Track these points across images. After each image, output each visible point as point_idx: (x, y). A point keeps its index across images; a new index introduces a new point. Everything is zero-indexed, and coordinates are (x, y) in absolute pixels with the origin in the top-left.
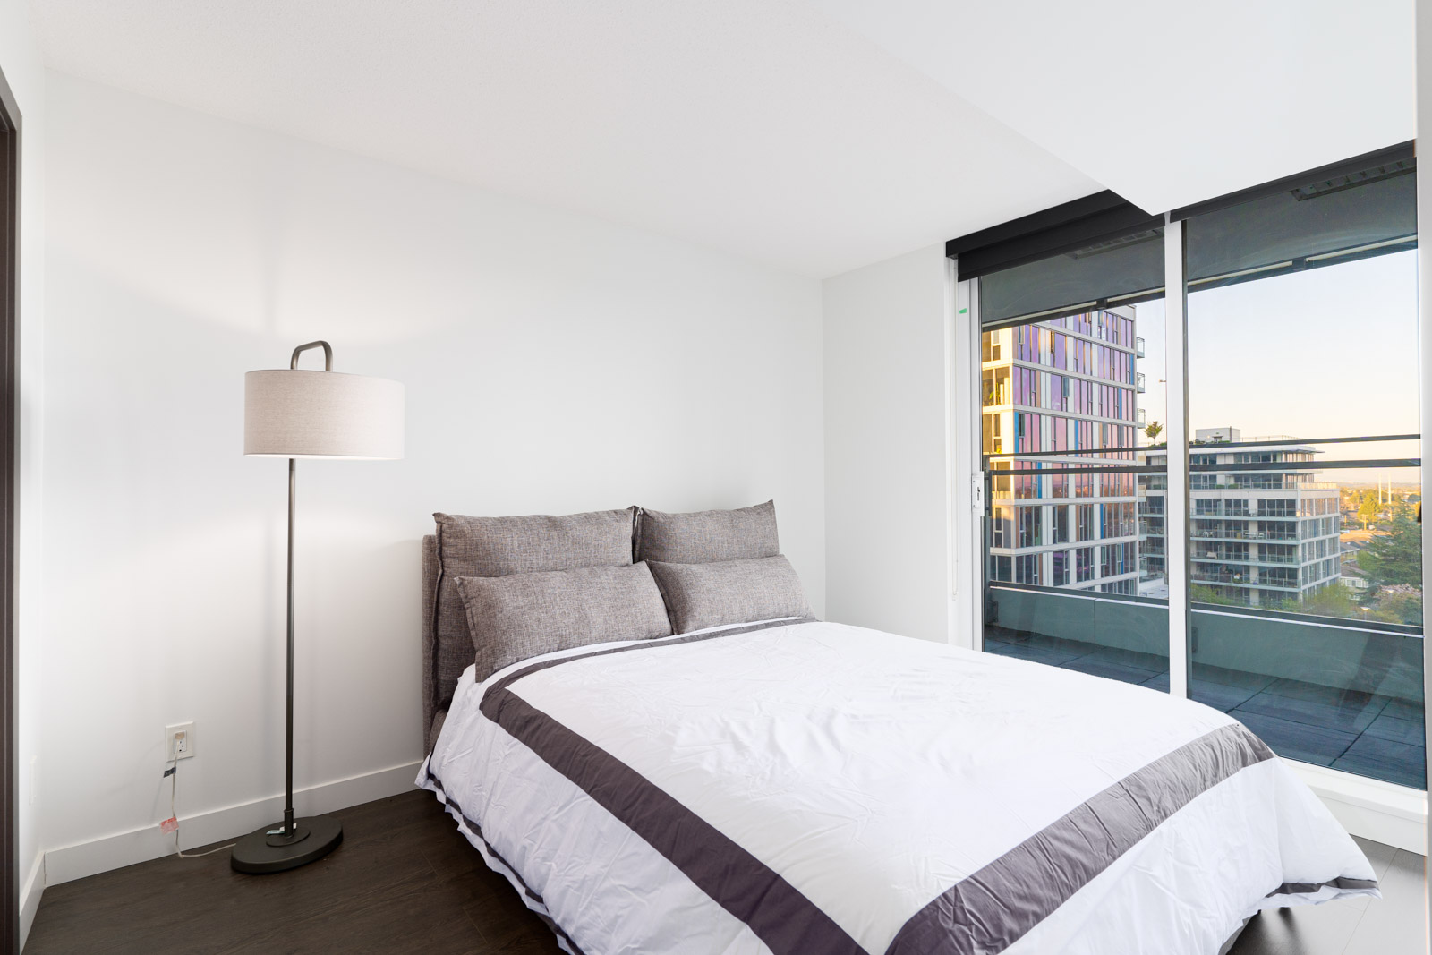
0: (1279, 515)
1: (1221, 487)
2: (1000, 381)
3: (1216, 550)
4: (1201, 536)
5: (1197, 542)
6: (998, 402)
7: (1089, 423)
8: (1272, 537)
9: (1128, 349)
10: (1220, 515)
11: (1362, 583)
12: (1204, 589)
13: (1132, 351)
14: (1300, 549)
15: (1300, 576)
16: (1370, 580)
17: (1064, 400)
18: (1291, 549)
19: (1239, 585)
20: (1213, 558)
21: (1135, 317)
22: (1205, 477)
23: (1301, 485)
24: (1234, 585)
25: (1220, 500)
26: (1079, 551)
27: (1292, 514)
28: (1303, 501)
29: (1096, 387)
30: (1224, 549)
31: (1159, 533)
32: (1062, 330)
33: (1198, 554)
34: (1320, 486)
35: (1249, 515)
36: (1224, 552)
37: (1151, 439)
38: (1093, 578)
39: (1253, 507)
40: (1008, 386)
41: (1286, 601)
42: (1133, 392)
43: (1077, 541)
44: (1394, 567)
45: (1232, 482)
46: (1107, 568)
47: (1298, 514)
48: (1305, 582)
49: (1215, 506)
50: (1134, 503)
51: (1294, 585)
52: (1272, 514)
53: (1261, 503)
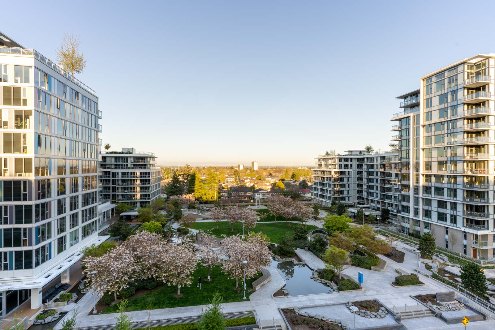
0: (146, 177)
1: (129, 168)
2: (27, 117)
3: (127, 190)
4: (123, 185)
5: (122, 187)
6: (25, 127)
7: (77, 142)
8: (144, 184)
9: (95, 114)
10: (129, 177)
11: (166, 196)
12: (123, 204)
13: (97, 115)
14: (151, 187)
15: (151, 196)
16: (167, 194)
17: (64, 131)
18: (149, 187)
19: (134, 201)
20: (126, 193)
21: (98, 102)
22: (124, 165)
23: (151, 168)
24: (133, 201)
25: (129, 173)
26: (71, 198)
27: (149, 177)
28: (152, 172)
29: (80, 127)
30: (130, 189)
31: (109, 185)
32: (63, 99)
33: (122, 191)
34: (156, 168)
35: (137, 178)
36: (130, 190)
37: (107, 150)
38: (78, 208)
39: (138, 174)
40: (32, 120)
41: (147, 204)
42: (97, 131)
43: (70, 193)
44: (173, 190)
45: (133, 166)
46: (84, 203)
47: (151, 177)
48: (152, 198)
49: (127, 175)
50: (96, 176)
51: (149, 199)
52: (144, 177)
53: (141, 173)
